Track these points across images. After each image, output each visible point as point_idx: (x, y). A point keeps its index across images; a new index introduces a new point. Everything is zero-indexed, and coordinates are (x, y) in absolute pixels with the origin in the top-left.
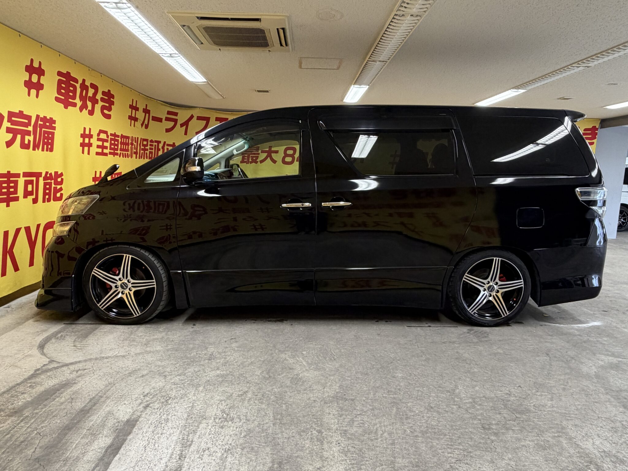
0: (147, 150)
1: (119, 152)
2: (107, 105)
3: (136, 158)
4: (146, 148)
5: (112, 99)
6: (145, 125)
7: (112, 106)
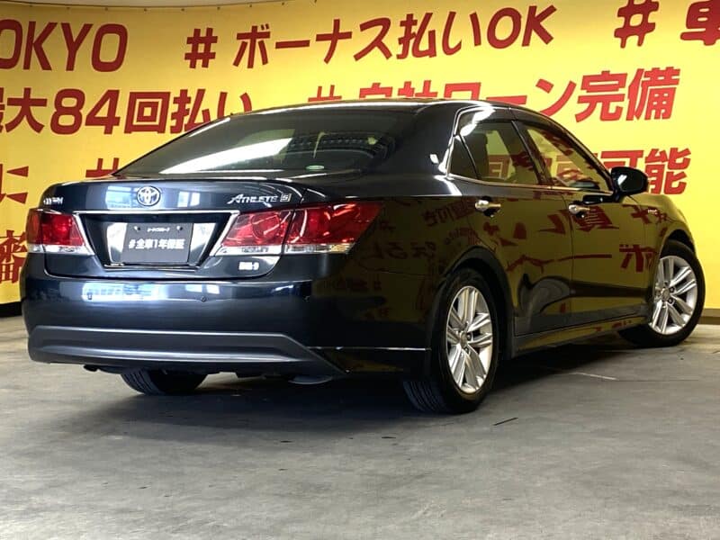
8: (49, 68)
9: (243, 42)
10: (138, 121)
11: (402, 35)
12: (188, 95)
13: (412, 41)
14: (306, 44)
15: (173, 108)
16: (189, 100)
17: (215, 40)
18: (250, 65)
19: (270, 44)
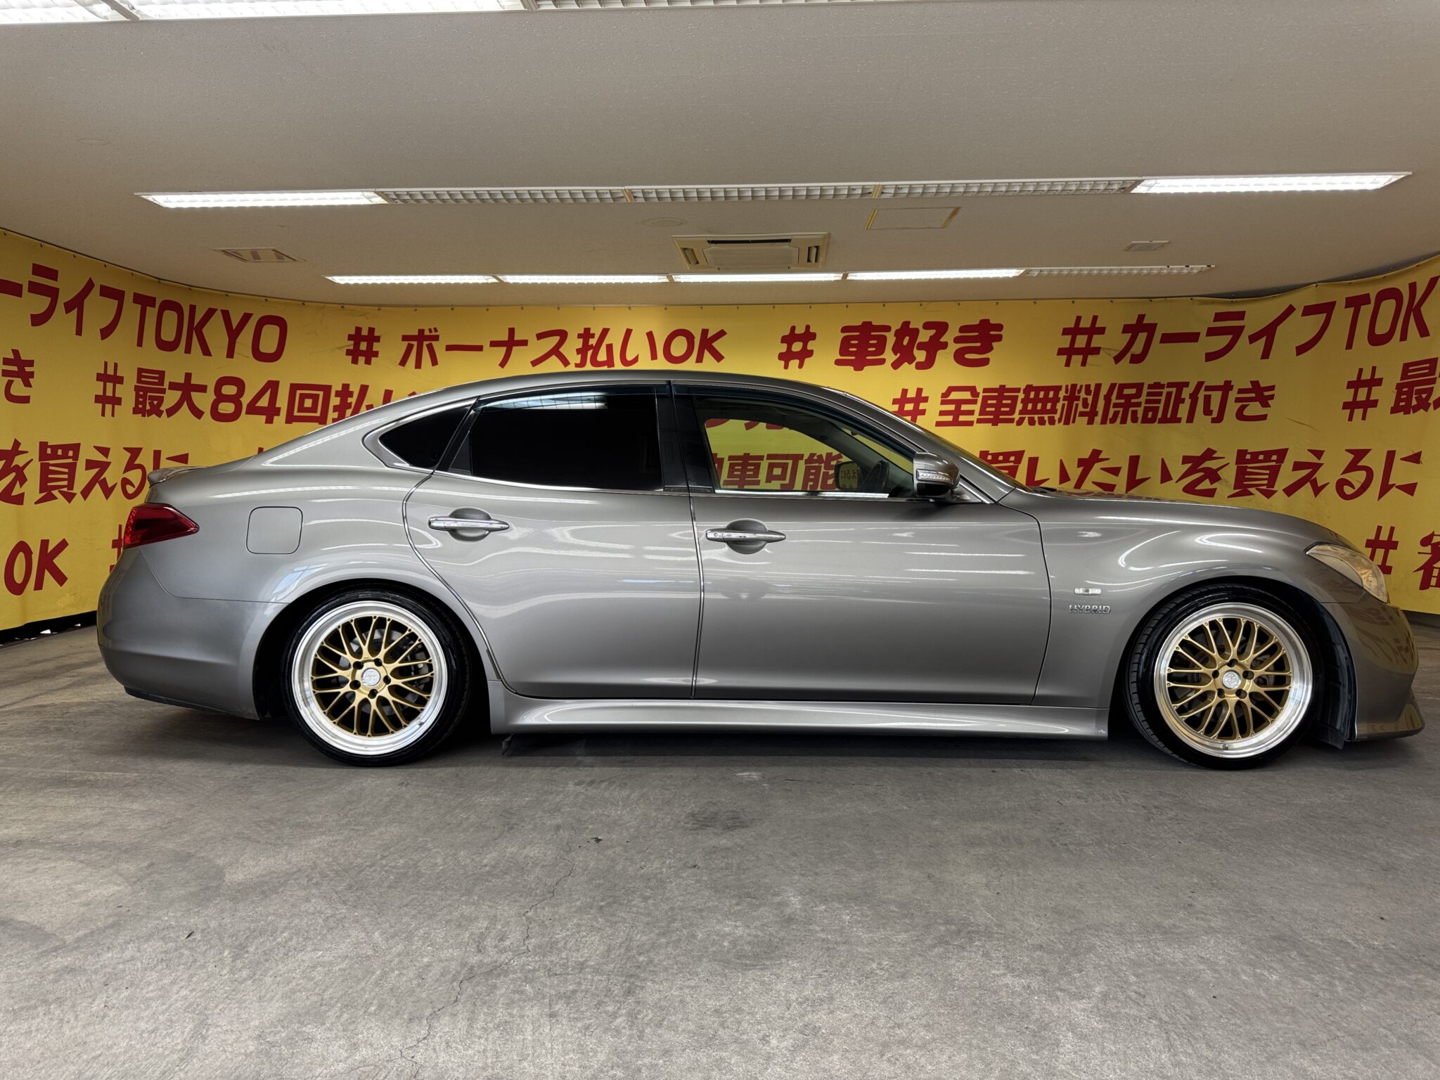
0: (1139, 405)
1: (1016, 416)
2: (979, 344)
3: (1091, 422)
4: (1133, 401)
5: (992, 333)
6: (1132, 355)
7: (995, 344)
8: (210, 355)
9: (409, 344)
10: (299, 411)
11: (580, 346)
12: (350, 390)
13: (590, 353)
14: (479, 348)
15: (335, 401)
16: (351, 394)
17: (378, 339)
18: (418, 365)
19: (439, 347)
